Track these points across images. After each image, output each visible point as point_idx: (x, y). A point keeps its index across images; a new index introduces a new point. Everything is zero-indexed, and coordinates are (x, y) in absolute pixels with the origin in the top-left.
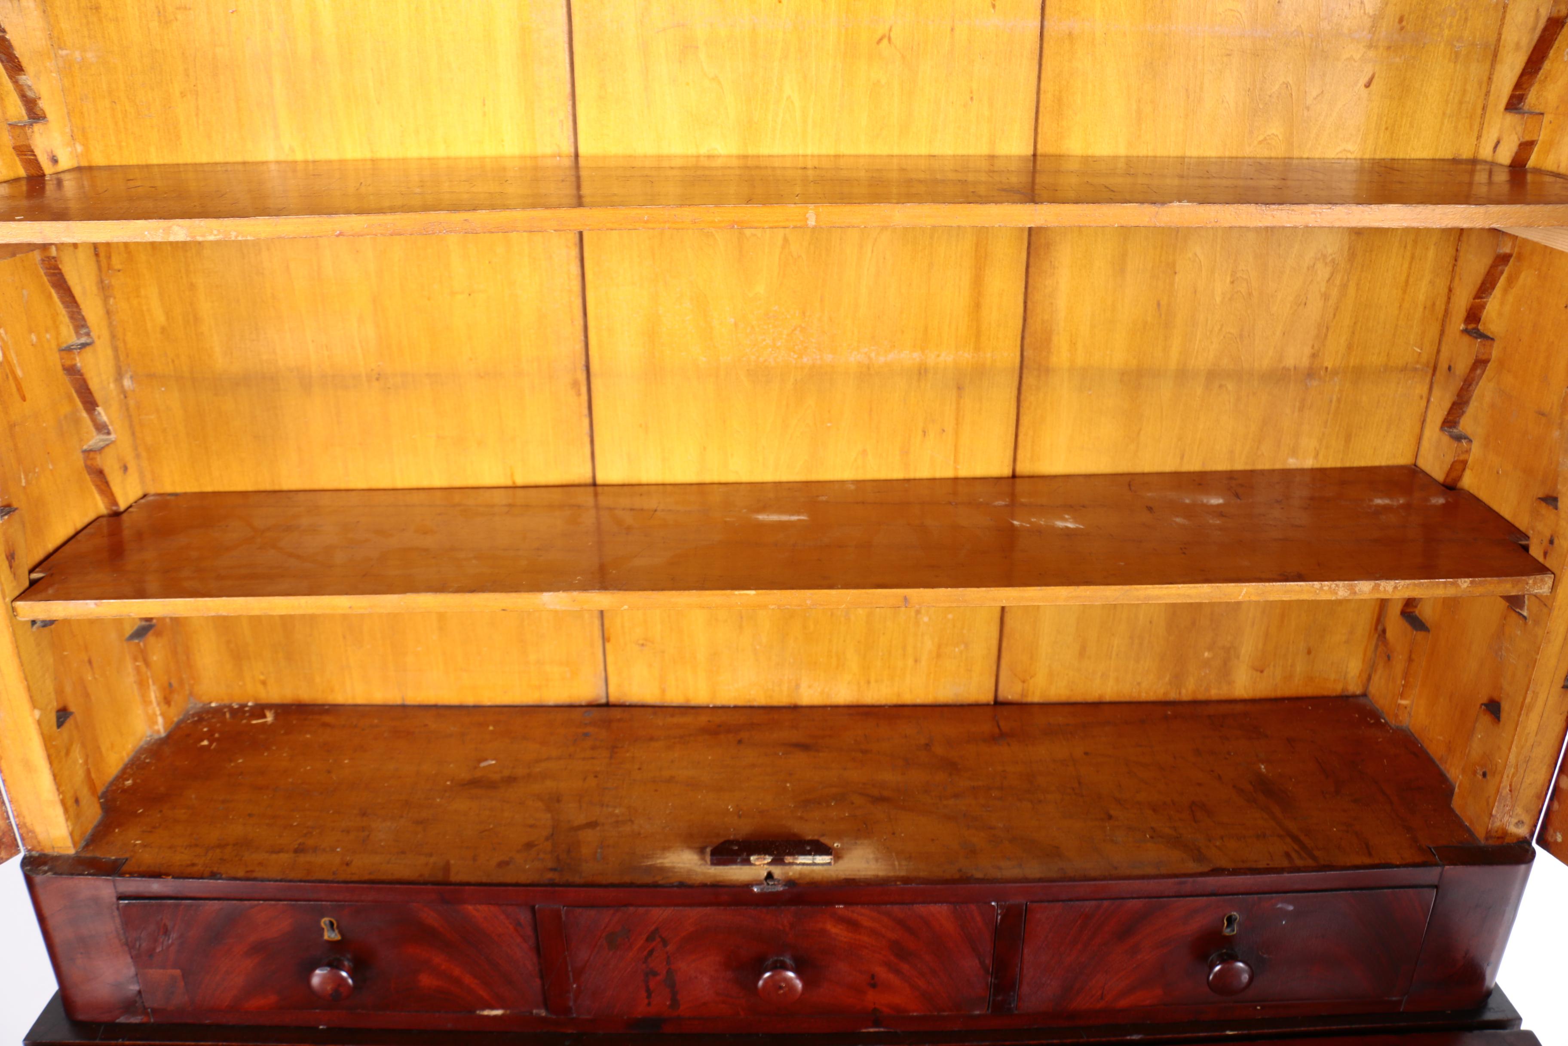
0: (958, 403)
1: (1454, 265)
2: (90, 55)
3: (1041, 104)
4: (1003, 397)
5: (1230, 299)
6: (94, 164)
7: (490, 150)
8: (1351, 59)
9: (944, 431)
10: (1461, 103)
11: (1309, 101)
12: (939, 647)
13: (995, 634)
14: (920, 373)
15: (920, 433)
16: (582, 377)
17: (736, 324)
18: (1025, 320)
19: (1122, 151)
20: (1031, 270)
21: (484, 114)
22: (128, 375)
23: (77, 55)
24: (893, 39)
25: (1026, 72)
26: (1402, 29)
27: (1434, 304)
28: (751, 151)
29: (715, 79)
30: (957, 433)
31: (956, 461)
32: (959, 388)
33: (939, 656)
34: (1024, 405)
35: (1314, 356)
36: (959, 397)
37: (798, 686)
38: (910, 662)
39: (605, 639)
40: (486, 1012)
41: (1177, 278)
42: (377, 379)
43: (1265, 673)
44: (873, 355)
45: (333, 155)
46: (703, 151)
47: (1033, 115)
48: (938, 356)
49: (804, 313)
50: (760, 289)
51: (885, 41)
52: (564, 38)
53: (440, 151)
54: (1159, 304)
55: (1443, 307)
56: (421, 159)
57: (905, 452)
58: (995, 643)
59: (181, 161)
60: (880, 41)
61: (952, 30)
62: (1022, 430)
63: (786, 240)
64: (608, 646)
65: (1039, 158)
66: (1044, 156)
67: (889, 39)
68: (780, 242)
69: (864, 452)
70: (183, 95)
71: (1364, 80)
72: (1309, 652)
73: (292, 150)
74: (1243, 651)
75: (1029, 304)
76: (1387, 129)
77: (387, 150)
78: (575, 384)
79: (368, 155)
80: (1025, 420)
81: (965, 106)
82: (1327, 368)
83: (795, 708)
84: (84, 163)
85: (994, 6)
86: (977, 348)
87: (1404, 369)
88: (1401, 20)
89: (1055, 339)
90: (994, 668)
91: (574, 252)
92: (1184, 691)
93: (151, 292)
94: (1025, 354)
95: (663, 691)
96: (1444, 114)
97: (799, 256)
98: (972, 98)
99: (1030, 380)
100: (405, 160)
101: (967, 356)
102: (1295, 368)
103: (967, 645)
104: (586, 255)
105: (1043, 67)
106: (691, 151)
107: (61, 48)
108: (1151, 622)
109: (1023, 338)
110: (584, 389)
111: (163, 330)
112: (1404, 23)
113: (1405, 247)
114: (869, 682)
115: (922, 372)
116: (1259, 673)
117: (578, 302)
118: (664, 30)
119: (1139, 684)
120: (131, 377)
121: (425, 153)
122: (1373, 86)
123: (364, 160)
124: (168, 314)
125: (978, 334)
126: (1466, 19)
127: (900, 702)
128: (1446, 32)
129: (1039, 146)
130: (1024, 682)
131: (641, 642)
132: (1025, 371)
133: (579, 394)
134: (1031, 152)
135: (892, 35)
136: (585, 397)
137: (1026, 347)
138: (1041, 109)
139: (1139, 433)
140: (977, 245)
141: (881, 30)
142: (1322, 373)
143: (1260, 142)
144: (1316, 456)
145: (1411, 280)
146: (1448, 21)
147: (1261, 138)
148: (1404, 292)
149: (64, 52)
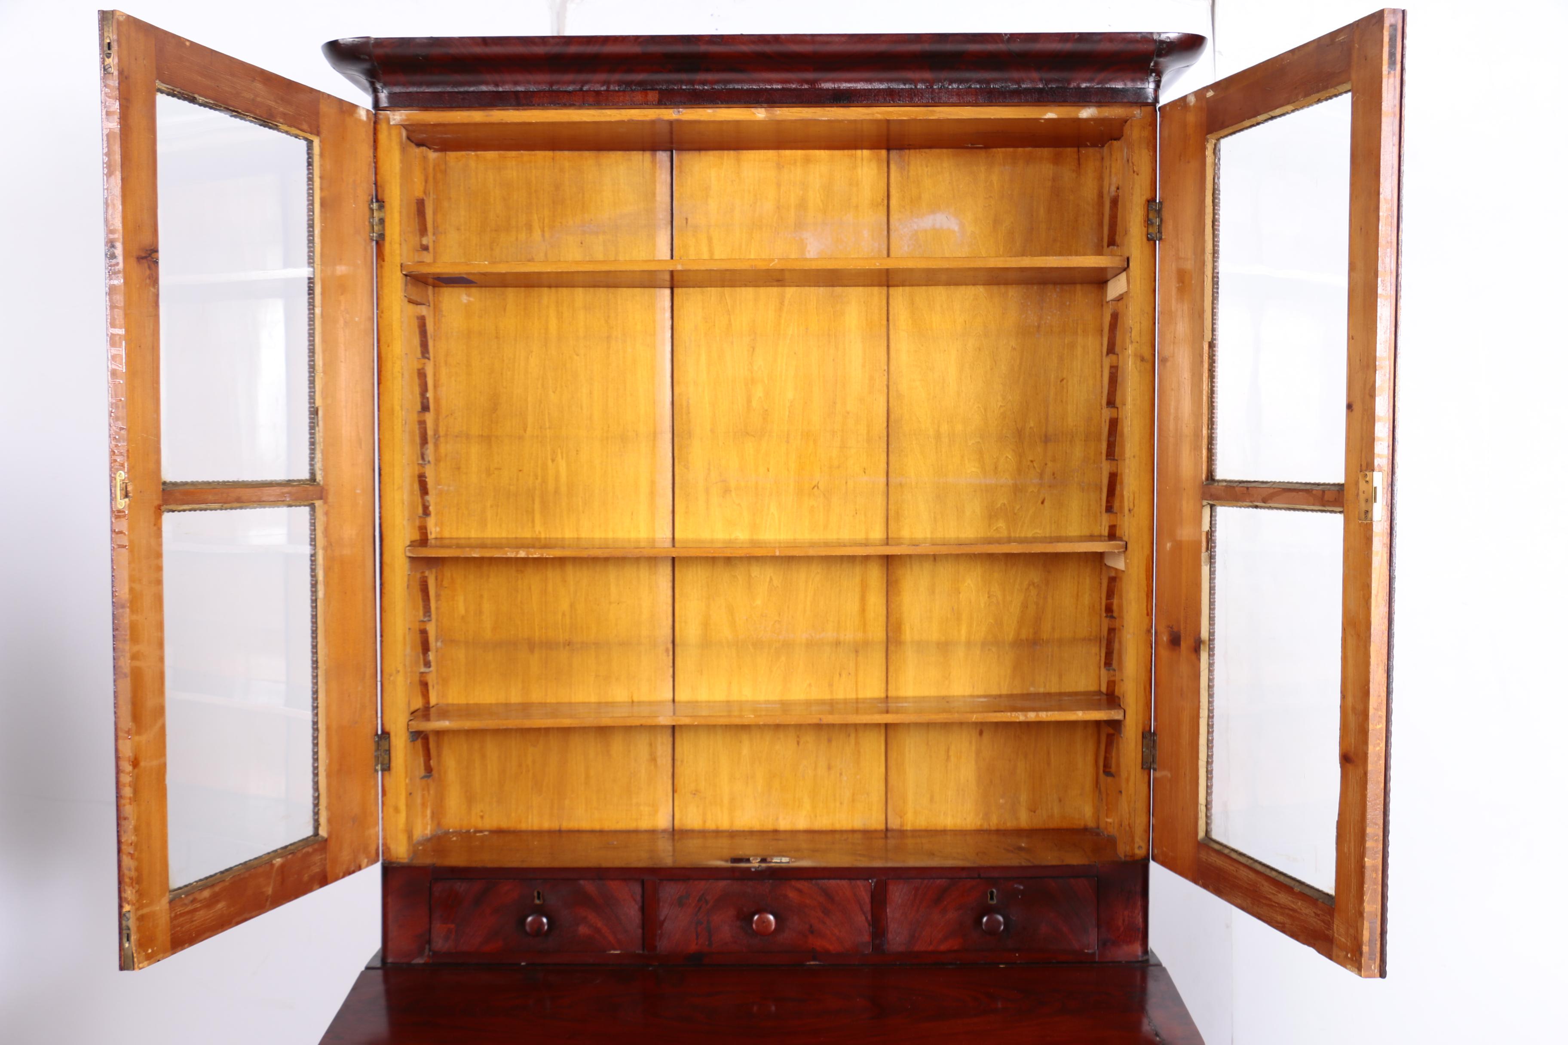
0: (856, 659)
1: (1101, 587)
2: (451, 488)
3: (889, 515)
4: (878, 657)
5: (989, 605)
6: (443, 537)
7: (633, 535)
8: (1032, 492)
9: (850, 674)
10: (1089, 510)
11: (1016, 511)
12: (853, 795)
13: (883, 788)
14: (837, 644)
15: (838, 674)
16: (670, 646)
17: (747, 619)
18: (887, 617)
19: (929, 536)
20: (889, 593)
21: (632, 519)
22: (440, 641)
23: (446, 488)
24: (819, 487)
25: (880, 500)
26: (1055, 478)
27: (1094, 606)
28: (755, 537)
29: (739, 505)
30: (856, 675)
31: (857, 690)
32: (857, 652)
33: (853, 801)
34: (890, 661)
35: (1035, 633)
36: (857, 656)
37: (777, 819)
38: (838, 804)
39: (674, 791)
40: (612, 952)
41: (961, 596)
42: (568, 645)
43: (1037, 812)
44: (813, 635)
45: (559, 536)
46: (733, 537)
47: (885, 520)
48: (845, 635)
49: (780, 614)
50: (759, 602)
51: (816, 488)
52: (670, 486)
53: (610, 535)
54: (953, 609)
55: (1099, 608)
56: (601, 538)
57: (831, 685)
58: (883, 793)
59: (485, 536)
60: (814, 488)
61: (846, 483)
62: (890, 674)
63: (771, 579)
64: (676, 795)
65: (890, 540)
66: (892, 538)
67: (818, 487)
68: (768, 580)
69: (810, 685)
70: (491, 507)
71: (1040, 502)
72: (1060, 801)
73: (540, 533)
74: (1022, 799)
75: (889, 609)
76: (1055, 522)
77: (584, 534)
78: (667, 650)
79: (576, 536)
80: (891, 669)
81: (853, 516)
82: (1043, 639)
83: (776, 832)
84: (439, 536)
85: (865, 472)
86: (865, 631)
87: (1084, 639)
88: (1054, 474)
89: (903, 627)
90: (884, 808)
91: (670, 584)
92: (991, 824)
93: (460, 599)
94: (889, 635)
95: (704, 822)
96: (1082, 515)
97: (778, 587)
98: (856, 513)
99: (892, 648)
100: (593, 538)
101: (860, 636)
102: (1026, 639)
103: (868, 794)
104: (676, 586)
105: (890, 498)
106: (727, 537)
107: (439, 485)
108: (968, 781)
109: (887, 627)
110: (671, 653)
111: (463, 617)
112: (1056, 476)
113: (1074, 578)
114: (816, 816)
115: (838, 643)
116: (1033, 813)
117: (670, 609)
118: (716, 483)
119: (965, 819)
120: (442, 641)
121: (603, 536)
122: (1046, 503)
123: (574, 538)
124: (467, 610)
125: (865, 625)
126: (1084, 473)
127: (833, 829)
128: (1076, 479)
129: (889, 535)
130: (901, 818)
131: (694, 792)
132: (889, 644)
133: (668, 656)
134: (885, 537)
135: (819, 485)
136: (671, 657)
137: (889, 631)
138: (889, 518)
139: (949, 675)
140: (862, 581)
141: (814, 483)
142: (1041, 642)
143: (994, 530)
144: (1045, 686)
145: (1080, 594)
146: (1076, 474)
147: (995, 528)
148: (1077, 600)
149: (440, 487)
